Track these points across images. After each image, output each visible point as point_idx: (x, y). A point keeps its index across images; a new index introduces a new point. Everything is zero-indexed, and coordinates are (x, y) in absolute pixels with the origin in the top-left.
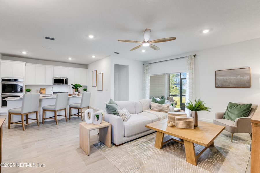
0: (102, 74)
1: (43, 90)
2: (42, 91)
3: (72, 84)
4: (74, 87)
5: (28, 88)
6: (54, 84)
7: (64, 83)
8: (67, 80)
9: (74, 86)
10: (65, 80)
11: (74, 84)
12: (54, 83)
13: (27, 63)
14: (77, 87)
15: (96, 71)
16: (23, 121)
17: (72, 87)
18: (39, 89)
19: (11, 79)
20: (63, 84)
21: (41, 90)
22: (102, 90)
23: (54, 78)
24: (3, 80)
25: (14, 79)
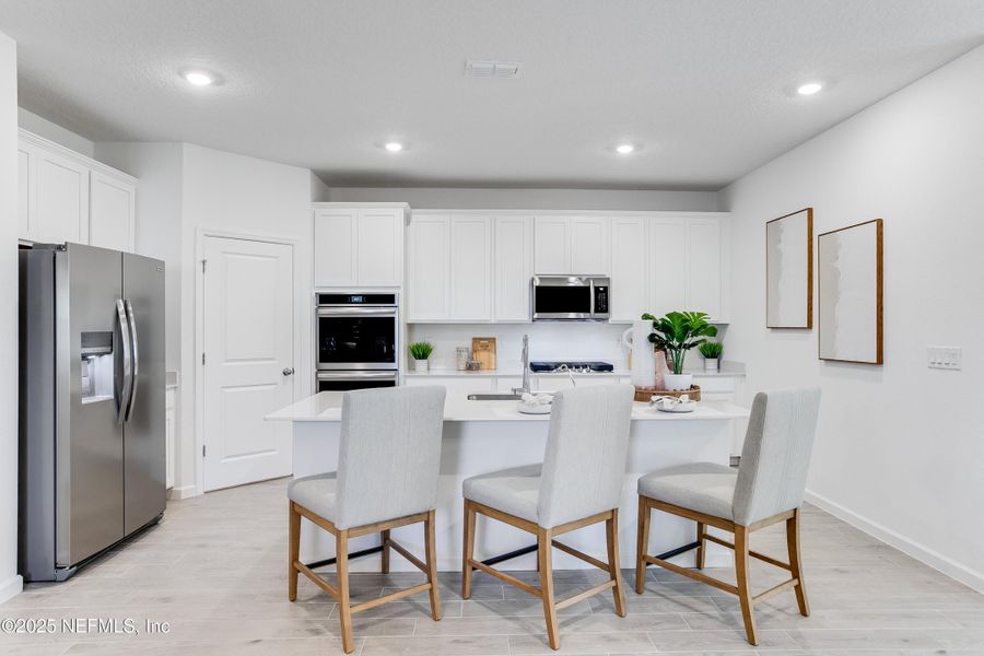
0: (880, 223)
1: (485, 348)
2: (482, 357)
3: (646, 317)
4: (663, 335)
5: (419, 339)
6: (536, 315)
7: (587, 310)
8: (606, 289)
9: (665, 327)
10: (597, 289)
11: (660, 315)
12: (539, 309)
13: (413, 210)
14: (681, 339)
15: (810, 211)
16: (344, 558)
17: (652, 338)
18: (468, 344)
19: (350, 296)
20: (582, 315)
21: (475, 351)
22: (880, 361)
23: (537, 283)
24: (325, 299)
25: (363, 296)
